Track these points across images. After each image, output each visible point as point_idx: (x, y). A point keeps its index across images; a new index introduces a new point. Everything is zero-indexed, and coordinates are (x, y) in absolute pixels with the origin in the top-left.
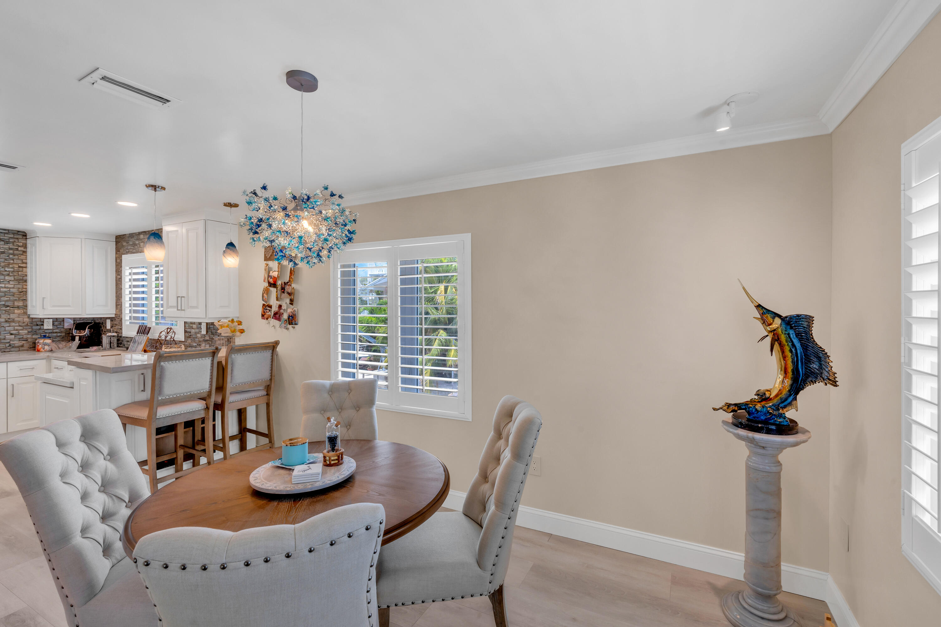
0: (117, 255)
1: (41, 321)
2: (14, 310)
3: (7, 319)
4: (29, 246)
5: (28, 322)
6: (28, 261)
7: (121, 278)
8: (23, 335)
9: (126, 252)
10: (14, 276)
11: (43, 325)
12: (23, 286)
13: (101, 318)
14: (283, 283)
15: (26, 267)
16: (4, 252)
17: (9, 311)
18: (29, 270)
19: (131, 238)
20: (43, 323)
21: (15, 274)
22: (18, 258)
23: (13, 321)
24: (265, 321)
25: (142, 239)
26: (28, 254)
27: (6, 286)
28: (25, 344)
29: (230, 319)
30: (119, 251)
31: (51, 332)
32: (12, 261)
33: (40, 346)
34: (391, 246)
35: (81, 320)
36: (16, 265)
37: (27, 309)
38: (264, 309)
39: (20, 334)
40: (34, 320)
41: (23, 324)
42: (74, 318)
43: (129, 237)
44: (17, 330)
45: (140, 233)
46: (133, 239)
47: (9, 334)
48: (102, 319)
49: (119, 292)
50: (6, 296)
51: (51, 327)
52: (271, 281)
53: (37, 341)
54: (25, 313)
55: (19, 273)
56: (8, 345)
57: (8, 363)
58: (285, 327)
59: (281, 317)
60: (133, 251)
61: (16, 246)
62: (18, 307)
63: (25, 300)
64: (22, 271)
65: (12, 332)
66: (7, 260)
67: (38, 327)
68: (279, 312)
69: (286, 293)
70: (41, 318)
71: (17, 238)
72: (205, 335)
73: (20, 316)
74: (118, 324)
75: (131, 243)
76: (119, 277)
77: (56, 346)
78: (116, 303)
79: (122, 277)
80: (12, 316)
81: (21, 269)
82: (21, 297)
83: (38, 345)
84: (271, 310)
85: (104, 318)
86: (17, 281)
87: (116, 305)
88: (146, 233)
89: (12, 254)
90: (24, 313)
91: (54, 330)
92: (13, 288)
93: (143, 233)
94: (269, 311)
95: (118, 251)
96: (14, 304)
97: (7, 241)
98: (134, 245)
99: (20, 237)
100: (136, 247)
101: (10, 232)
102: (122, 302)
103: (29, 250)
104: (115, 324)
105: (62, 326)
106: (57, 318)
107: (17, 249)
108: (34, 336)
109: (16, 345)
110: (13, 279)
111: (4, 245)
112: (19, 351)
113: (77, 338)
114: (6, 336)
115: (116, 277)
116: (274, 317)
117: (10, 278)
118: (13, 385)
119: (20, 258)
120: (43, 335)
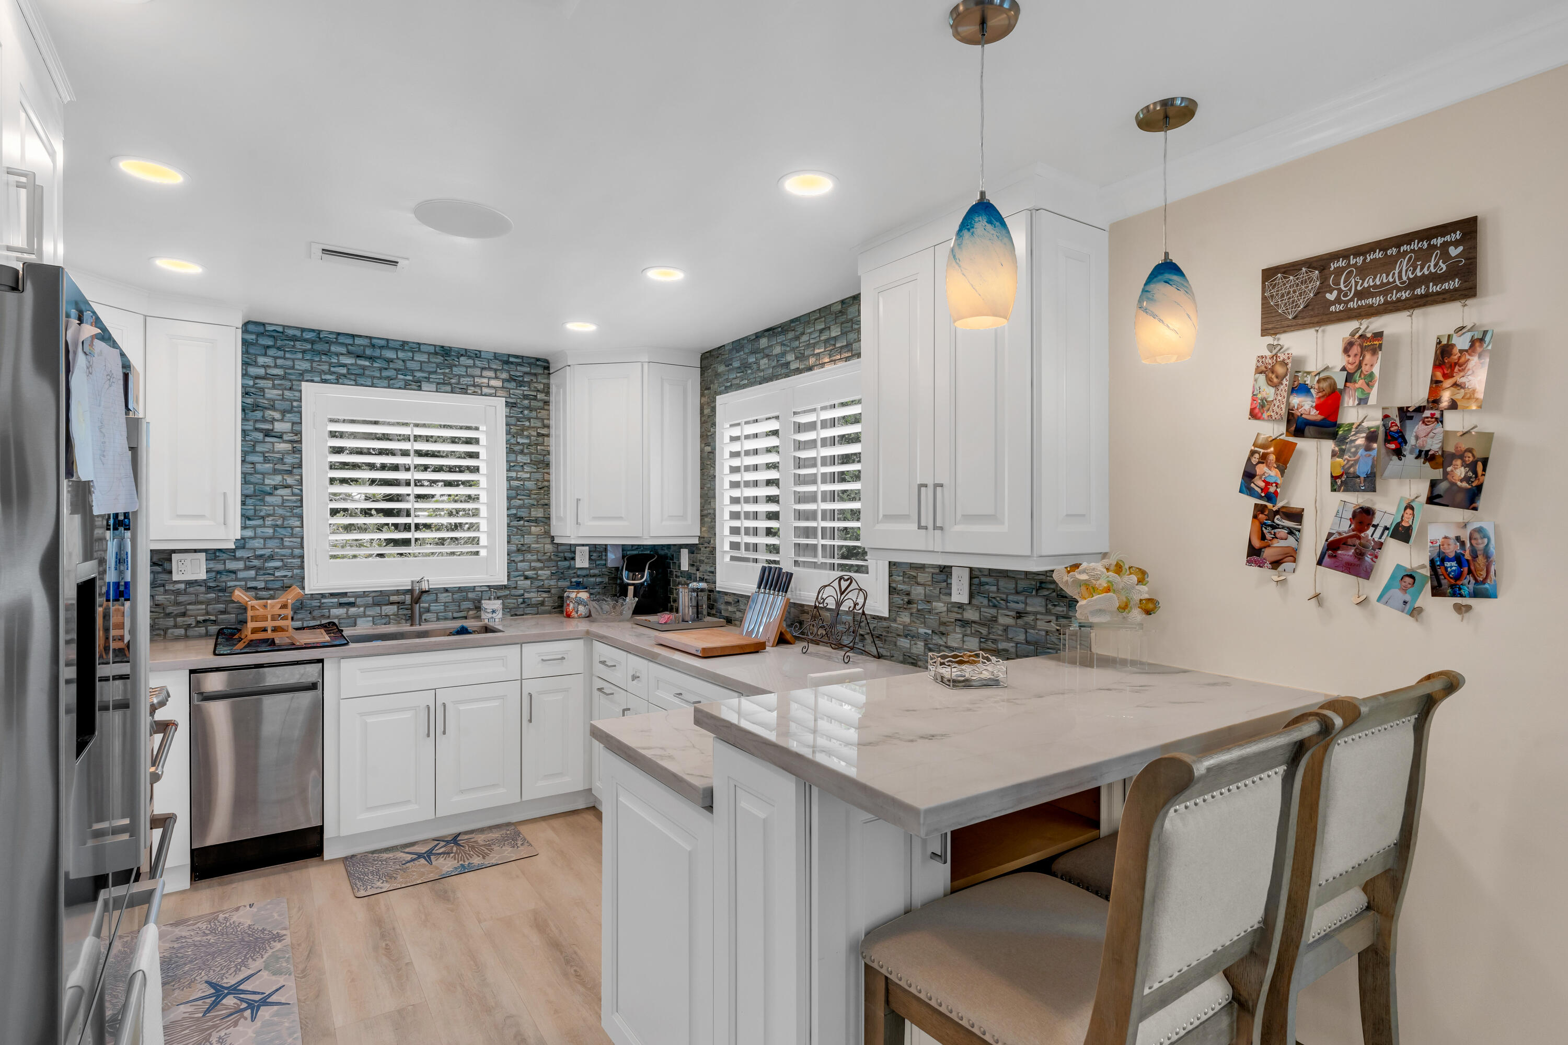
0: (705, 399)
1: (570, 551)
2: (530, 526)
3: (519, 546)
4: (553, 389)
5: (551, 553)
6: (552, 423)
7: (713, 452)
8: (543, 580)
9: (726, 387)
10: (531, 453)
11: (573, 559)
12: (544, 475)
13: (669, 546)
14: (1394, 415)
15: (548, 436)
16: (515, 403)
17: (523, 528)
18: (552, 441)
19: (738, 352)
20: (573, 555)
21: (532, 449)
22: (537, 416)
23: (529, 550)
24: (1267, 573)
25: (763, 349)
26: (552, 407)
27: (519, 476)
28: (546, 599)
29: (1112, 561)
30: (709, 389)
31: (587, 575)
32: (527, 424)
33: (571, 605)
35: (633, 548)
36: (534, 431)
37: (549, 525)
38: (1263, 524)
39: (539, 578)
40: (561, 548)
41: (543, 556)
42: (623, 545)
43: (731, 351)
44: (534, 569)
45: (758, 336)
46: (742, 353)
47: (522, 578)
48: (672, 547)
49: (709, 486)
50: (519, 497)
51: (586, 564)
53: (565, 595)
54: (547, 533)
55: (539, 447)
56: (520, 600)
57: (523, 645)
58: (1405, 603)
60: (742, 383)
61: (533, 391)
62: (536, 521)
63: (547, 505)
64: (542, 444)
65: (526, 573)
66: (521, 420)
67: (566, 563)
68: (1359, 538)
69: (1409, 458)
70: (571, 545)
71: (535, 375)
72: (960, 606)
73: (539, 540)
74: (706, 561)
75: (736, 364)
76: (708, 449)
77: (597, 606)
78: (701, 511)
79: (715, 449)
80: (528, 539)
81: (540, 439)
82: (541, 499)
83: (568, 602)
84: (1299, 531)
85: (675, 545)
86: (534, 465)
87: (702, 516)
88: (776, 331)
89: (527, 408)
90: (545, 532)
91: (591, 569)
92: (529, 479)
93: (766, 334)
94: (1291, 532)
95: (707, 389)
96: (530, 513)
97: (520, 381)
98: (745, 366)
99: (540, 371)
100: (749, 371)
101: (524, 361)
102: (715, 510)
103: (553, 398)
104: (700, 561)
105: (604, 562)
106: (595, 545)
107: (535, 398)
108: (562, 584)
109: (534, 601)
110: (529, 461)
111: (516, 389)
112: (537, 614)
113: (631, 589)
114: (519, 582)
115: (702, 451)
116: (1326, 559)
117: (524, 458)
118: (531, 695)
119: (539, 415)
120: (576, 582)
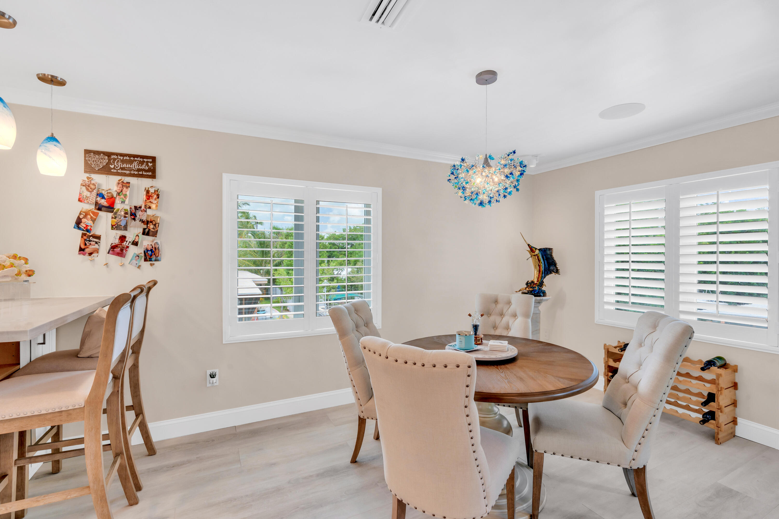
14: (133, 208)
24: (87, 257)
29: (11, 254)
34: (303, 186)
38: (85, 240)
52: (103, 202)
58: (136, 264)
59: (124, 251)
68: (121, 245)
69: (137, 221)
84: (99, 242)
94: (96, 243)
116: (111, 252)
